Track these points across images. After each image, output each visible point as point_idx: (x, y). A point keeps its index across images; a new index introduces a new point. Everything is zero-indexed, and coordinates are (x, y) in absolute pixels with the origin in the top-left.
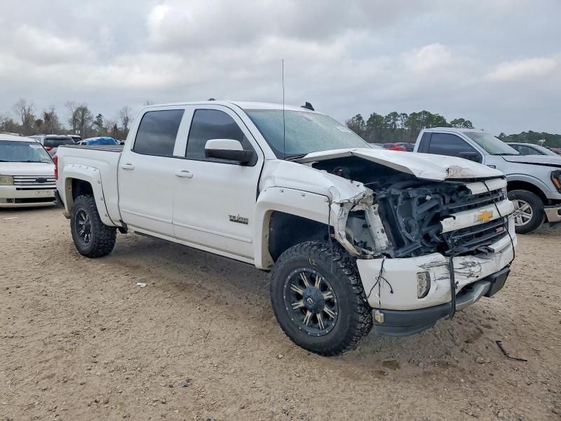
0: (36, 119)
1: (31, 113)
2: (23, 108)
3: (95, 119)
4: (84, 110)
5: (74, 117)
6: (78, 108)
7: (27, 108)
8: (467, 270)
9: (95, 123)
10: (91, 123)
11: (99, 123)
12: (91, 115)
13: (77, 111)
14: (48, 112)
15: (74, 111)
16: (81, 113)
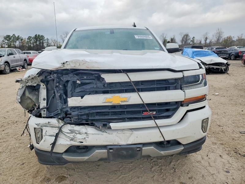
0: (168, 41)
1: (166, 38)
2: (163, 37)
3: (192, 39)
4: (187, 35)
5: (182, 39)
6: (185, 35)
7: (164, 37)
8: (71, 136)
9: (191, 41)
10: (190, 41)
11: (193, 41)
12: (190, 37)
13: (184, 36)
14: (172, 38)
15: (183, 36)
16: (185, 37)
